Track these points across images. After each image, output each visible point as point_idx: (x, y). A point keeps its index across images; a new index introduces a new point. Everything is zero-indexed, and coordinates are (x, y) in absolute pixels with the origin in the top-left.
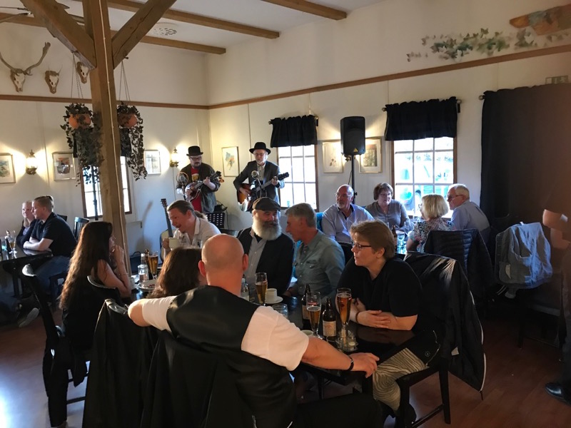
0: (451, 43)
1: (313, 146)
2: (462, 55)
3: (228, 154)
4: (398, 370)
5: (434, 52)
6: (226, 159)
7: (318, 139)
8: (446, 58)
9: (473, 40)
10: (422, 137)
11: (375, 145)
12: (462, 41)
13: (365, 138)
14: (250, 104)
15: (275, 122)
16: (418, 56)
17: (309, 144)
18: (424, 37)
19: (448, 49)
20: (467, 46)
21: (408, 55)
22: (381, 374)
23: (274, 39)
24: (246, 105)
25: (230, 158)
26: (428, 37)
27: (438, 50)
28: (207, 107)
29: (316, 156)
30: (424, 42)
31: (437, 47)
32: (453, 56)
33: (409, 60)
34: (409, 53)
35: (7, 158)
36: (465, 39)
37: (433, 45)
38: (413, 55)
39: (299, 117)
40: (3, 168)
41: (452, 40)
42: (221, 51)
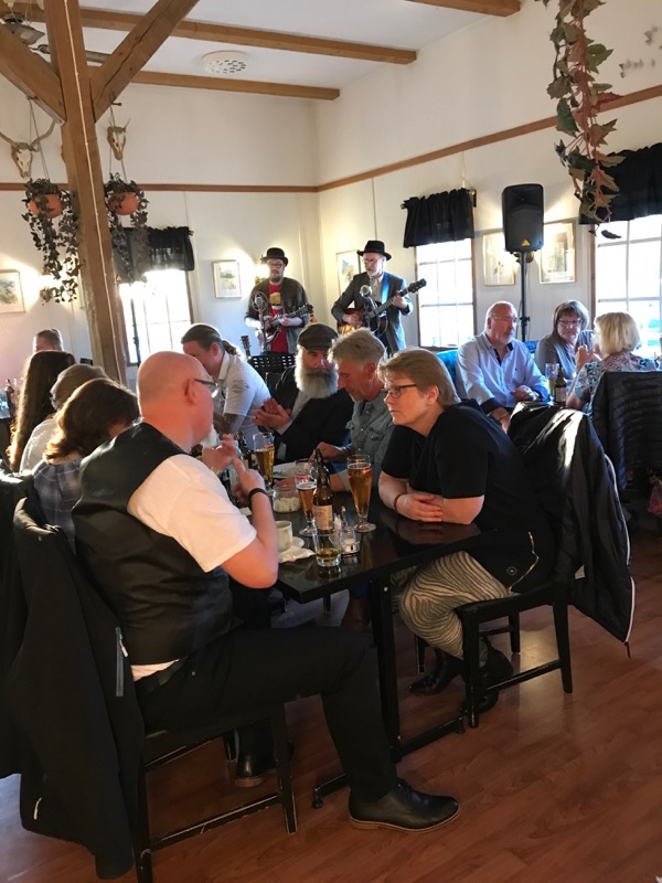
1: (468, 241)
3: (345, 264)
4: (451, 594)
6: (343, 272)
7: (475, 229)
10: (641, 215)
11: (565, 234)
13: (543, 224)
14: (376, 178)
15: (412, 205)
16: (639, 65)
17: (461, 238)
18: (650, 29)
21: (621, 66)
22: (420, 599)
23: (409, 64)
24: (369, 181)
25: (348, 269)
26: (655, 29)
28: (316, 189)
29: (473, 259)
30: (649, 37)
33: (622, 75)
34: (623, 62)
35: (10, 277)
38: (629, 64)
39: (446, 193)
40: (8, 292)
42: (332, 94)
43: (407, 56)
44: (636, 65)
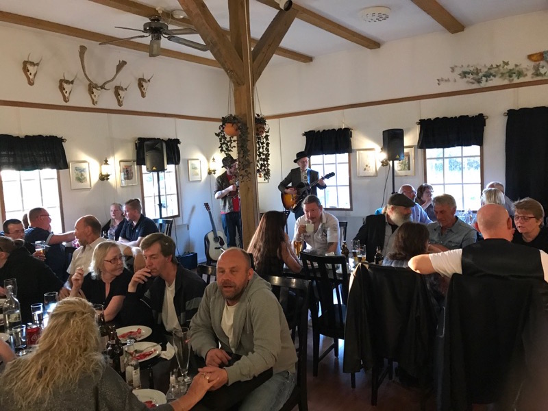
0: (477, 72)
1: (347, 154)
2: (487, 81)
5: (462, 78)
7: (353, 148)
8: (473, 83)
9: (497, 69)
12: (486, 70)
13: (403, 147)
14: (281, 119)
15: (308, 134)
16: (448, 80)
17: (344, 152)
18: (453, 66)
19: (475, 76)
20: (491, 74)
21: (438, 80)
23: (307, 63)
24: (277, 120)
26: (456, 66)
27: (465, 77)
29: (349, 163)
30: (453, 70)
31: (464, 74)
32: (479, 81)
33: (439, 84)
34: (440, 78)
35: (84, 166)
36: (489, 69)
37: (460, 72)
38: (442, 80)
39: (334, 130)
41: (477, 69)
43: (307, 59)
44: (446, 81)
